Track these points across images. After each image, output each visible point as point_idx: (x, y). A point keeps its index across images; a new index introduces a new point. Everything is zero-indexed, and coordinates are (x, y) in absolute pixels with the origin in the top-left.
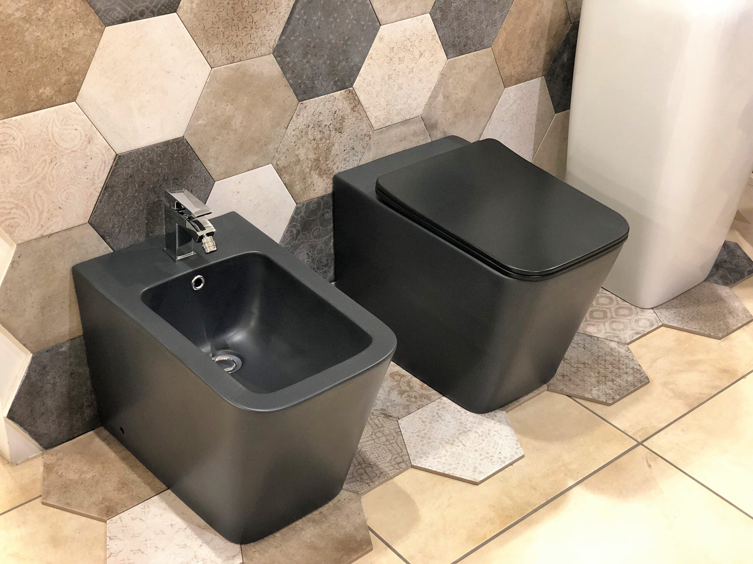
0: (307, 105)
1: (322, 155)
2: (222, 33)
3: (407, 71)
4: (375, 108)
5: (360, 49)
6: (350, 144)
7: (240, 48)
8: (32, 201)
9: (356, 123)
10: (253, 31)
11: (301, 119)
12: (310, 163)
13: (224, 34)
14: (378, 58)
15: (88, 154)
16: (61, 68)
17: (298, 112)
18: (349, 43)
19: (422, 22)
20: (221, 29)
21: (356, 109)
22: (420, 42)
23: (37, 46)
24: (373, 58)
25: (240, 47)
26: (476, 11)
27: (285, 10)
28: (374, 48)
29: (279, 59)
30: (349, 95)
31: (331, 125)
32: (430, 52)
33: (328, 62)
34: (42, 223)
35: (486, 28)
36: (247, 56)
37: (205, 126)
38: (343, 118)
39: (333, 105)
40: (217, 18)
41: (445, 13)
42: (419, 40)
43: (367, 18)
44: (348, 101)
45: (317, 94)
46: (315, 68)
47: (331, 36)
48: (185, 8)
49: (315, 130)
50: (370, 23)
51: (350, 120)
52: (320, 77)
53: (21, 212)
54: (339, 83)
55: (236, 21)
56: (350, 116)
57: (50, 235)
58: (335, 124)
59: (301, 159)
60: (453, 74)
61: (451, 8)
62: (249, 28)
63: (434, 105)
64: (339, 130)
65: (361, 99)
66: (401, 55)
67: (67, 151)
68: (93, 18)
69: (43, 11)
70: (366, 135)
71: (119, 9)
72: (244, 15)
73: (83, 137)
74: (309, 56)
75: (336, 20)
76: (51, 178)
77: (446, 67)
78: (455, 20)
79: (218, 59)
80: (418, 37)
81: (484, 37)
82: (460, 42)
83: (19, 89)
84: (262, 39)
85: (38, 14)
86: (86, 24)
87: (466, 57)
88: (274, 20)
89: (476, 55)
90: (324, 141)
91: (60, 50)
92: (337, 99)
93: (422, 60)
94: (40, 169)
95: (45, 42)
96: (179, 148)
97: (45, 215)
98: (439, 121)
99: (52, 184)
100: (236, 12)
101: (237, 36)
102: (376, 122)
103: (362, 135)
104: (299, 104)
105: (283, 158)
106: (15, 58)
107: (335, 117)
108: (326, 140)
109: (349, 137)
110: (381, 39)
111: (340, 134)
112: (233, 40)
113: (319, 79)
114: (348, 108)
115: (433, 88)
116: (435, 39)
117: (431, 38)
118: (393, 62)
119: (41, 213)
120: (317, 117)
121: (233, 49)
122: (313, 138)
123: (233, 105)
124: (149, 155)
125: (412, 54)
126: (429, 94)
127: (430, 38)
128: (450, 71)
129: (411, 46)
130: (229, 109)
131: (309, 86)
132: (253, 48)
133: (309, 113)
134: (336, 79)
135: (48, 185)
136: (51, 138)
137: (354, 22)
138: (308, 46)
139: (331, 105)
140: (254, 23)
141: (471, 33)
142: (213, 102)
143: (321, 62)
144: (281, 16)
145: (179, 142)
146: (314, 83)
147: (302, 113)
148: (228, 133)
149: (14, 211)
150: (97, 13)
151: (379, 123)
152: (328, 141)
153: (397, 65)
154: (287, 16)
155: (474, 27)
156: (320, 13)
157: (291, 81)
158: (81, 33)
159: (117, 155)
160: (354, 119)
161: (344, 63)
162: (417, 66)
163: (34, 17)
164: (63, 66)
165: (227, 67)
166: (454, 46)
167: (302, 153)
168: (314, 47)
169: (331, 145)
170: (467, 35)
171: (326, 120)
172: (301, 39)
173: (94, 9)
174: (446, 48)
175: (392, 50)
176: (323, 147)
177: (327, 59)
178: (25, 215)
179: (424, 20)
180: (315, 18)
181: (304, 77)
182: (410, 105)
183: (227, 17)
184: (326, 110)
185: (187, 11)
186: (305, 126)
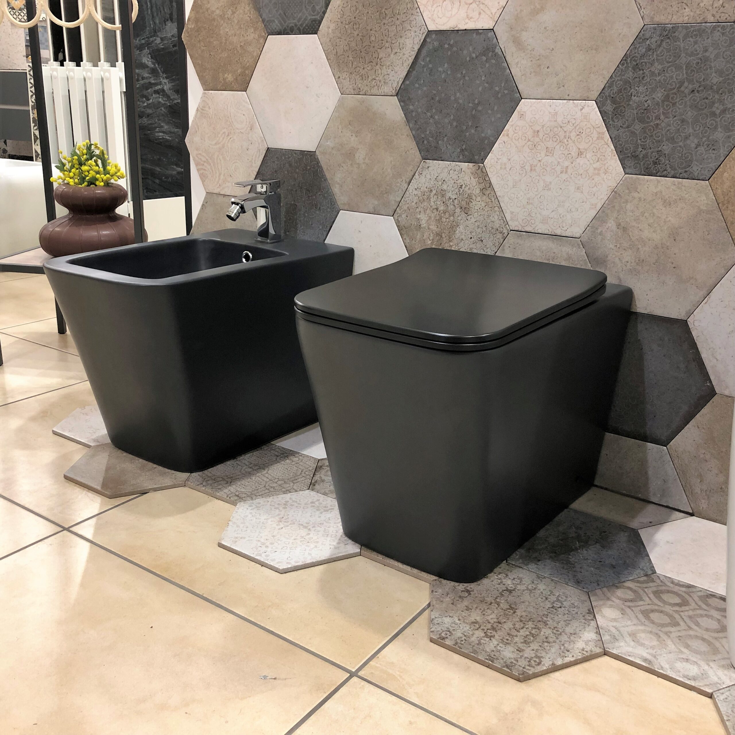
0: (430, 165)
1: (444, 231)
2: (351, 62)
3: (558, 169)
4: (511, 201)
5: (493, 119)
6: (477, 233)
7: (365, 82)
8: (215, 161)
9: (486, 210)
10: (377, 66)
11: (423, 179)
12: (432, 235)
13: (352, 63)
14: (517, 138)
15: (250, 139)
16: (238, 61)
17: (421, 170)
18: (480, 108)
19: (581, 110)
20: (351, 58)
21: (487, 192)
22: (578, 135)
23: (226, 40)
24: (509, 135)
25: (365, 80)
26: (675, 117)
27: (409, 53)
28: (511, 124)
29: (402, 104)
30: (477, 172)
31: (456, 200)
32: (593, 154)
33: (455, 124)
34: (220, 182)
35: (696, 148)
36: (372, 91)
37: (332, 149)
38: (470, 197)
39: (459, 177)
40: (348, 46)
41: (620, 106)
42: (578, 133)
43: (503, 85)
44: (477, 179)
45: (441, 157)
46: (440, 126)
47: (458, 95)
48: (323, 31)
49: (438, 198)
50: (506, 92)
51: (478, 203)
52: (445, 139)
53: (209, 167)
54: (466, 153)
55: (363, 54)
56: (479, 199)
57: (224, 195)
58: (461, 201)
59: (422, 226)
60: (634, 198)
61: (631, 103)
62: (374, 64)
63: (602, 231)
64: (466, 210)
65: (493, 181)
66: (550, 144)
67: (237, 131)
68: (261, 25)
69: (231, 13)
70: (497, 229)
71: (277, 22)
72: (371, 49)
73: (248, 124)
74: (434, 111)
75: (464, 77)
76: (227, 148)
77: (621, 184)
78: (636, 121)
79: (346, 87)
80: (575, 127)
81: (691, 161)
82: (645, 156)
83: (214, 70)
84: (385, 77)
85: (228, 14)
86: (256, 29)
87: (658, 182)
88: (397, 61)
89: (676, 183)
90: (447, 215)
91: (239, 46)
92: (464, 171)
93: (581, 161)
94: (221, 139)
95: (231, 38)
96: (311, 162)
97: (222, 177)
98: (609, 258)
99: (227, 153)
100: (364, 44)
101: (364, 69)
102: (512, 219)
103: (492, 228)
104: (422, 162)
105: (404, 216)
106: (214, 45)
107: (461, 192)
108: (450, 216)
109: (476, 224)
110: (522, 116)
111: (466, 215)
112: (360, 72)
113: (443, 141)
114: (476, 187)
115: (599, 206)
116: (602, 138)
117: (597, 136)
118: (537, 149)
119: (220, 174)
120: (440, 183)
121: (359, 80)
122: (436, 207)
123: (357, 136)
124: (289, 157)
125: (566, 148)
126: (593, 213)
127: (595, 135)
128: (627, 191)
129: (565, 137)
130: (354, 141)
131: (433, 144)
132: (377, 85)
133: (432, 175)
134: (464, 147)
135: (225, 153)
136: (229, 115)
137: (486, 85)
138: (433, 99)
139: (457, 176)
140: (379, 60)
141: (666, 148)
142: (340, 127)
143: (447, 121)
144: (405, 58)
145: (311, 155)
146: (438, 143)
147: (424, 173)
148: (351, 164)
149: (205, 164)
150: (263, 21)
151: (516, 223)
152: (452, 218)
153: (543, 154)
154: (411, 60)
155: (672, 140)
156: (446, 65)
157: (414, 132)
158: (252, 35)
159: (268, 148)
160: (483, 204)
161: (473, 131)
162: (573, 166)
163: (226, 16)
164: (239, 60)
165: (353, 97)
166: (635, 157)
167: (423, 218)
168: (439, 102)
169: (455, 224)
170: (660, 149)
171: (451, 191)
172: (425, 88)
173: (261, 18)
174: (621, 157)
175: (536, 133)
176: (447, 223)
177: (454, 120)
178: (211, 171)
179: (586, 107)
180: (440, 69)
181: (428, 133)
182: (562, 216)
183: (356, 48)
184: (451, 179)
185: (324, 35)
186: (427, 189)
